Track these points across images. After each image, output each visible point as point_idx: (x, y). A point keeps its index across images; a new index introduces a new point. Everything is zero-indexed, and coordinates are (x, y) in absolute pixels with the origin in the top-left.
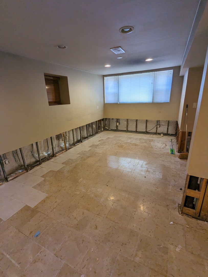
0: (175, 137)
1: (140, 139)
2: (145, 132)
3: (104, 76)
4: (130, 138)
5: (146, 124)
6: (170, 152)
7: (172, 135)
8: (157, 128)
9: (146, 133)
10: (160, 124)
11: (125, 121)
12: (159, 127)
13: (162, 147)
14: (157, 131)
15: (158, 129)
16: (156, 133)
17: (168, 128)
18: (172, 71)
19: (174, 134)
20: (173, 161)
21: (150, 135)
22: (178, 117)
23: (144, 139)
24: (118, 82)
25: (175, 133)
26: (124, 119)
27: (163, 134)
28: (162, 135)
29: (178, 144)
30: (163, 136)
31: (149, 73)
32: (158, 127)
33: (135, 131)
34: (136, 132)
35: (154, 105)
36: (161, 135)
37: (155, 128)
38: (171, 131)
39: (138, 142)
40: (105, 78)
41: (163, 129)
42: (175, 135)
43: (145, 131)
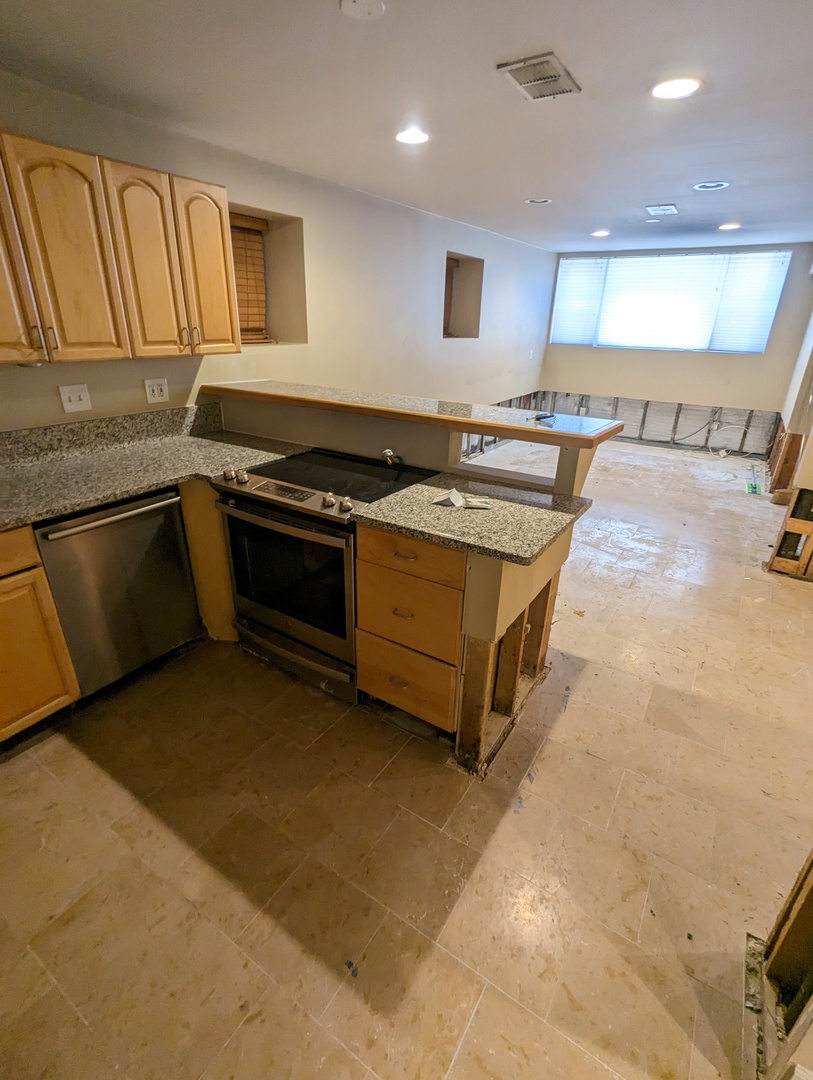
0: (764, 463)
1: (655, 459)
2: (668, 442)
3: (560, 256)
4: (624, 454)
5: (677, 417)
6: (747, 490)
7: (755, 455)
8: (709, 431)
9: (673, 444)
10: (723, 418)
11: (609, 404)
12: (718, 428)
13: (725, 478)
14: (707, 440)
15: (714, 434)
16: (704, 448)
17: (745, 434)
18: (788, 255)
19: (760, 452)
20: (755, 507)
21: (683, 451)
22: (783, 400)
23: (667, 459)
24: (605, 279)
25: (764, 451)
26: (605, 399)
27: (728, 451)
28: (723, 453)
29: (772, 475)
30: (725, 457)
31: (713, 256)
32: (716, 428)
33: (635, 439)
34: (640, 440)
35: (713, 357)
36: (720, 453)
37: (705, 430)
38: (756, 442)
39: (651, 464)
40: (562, 261)
41: (729, 436)
42: (767, 456)
43: (669, 439)
